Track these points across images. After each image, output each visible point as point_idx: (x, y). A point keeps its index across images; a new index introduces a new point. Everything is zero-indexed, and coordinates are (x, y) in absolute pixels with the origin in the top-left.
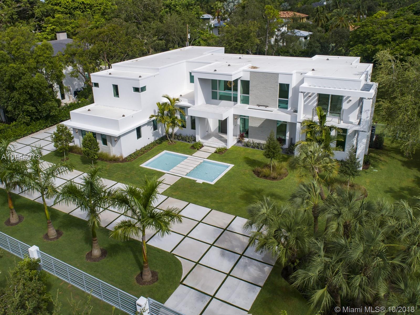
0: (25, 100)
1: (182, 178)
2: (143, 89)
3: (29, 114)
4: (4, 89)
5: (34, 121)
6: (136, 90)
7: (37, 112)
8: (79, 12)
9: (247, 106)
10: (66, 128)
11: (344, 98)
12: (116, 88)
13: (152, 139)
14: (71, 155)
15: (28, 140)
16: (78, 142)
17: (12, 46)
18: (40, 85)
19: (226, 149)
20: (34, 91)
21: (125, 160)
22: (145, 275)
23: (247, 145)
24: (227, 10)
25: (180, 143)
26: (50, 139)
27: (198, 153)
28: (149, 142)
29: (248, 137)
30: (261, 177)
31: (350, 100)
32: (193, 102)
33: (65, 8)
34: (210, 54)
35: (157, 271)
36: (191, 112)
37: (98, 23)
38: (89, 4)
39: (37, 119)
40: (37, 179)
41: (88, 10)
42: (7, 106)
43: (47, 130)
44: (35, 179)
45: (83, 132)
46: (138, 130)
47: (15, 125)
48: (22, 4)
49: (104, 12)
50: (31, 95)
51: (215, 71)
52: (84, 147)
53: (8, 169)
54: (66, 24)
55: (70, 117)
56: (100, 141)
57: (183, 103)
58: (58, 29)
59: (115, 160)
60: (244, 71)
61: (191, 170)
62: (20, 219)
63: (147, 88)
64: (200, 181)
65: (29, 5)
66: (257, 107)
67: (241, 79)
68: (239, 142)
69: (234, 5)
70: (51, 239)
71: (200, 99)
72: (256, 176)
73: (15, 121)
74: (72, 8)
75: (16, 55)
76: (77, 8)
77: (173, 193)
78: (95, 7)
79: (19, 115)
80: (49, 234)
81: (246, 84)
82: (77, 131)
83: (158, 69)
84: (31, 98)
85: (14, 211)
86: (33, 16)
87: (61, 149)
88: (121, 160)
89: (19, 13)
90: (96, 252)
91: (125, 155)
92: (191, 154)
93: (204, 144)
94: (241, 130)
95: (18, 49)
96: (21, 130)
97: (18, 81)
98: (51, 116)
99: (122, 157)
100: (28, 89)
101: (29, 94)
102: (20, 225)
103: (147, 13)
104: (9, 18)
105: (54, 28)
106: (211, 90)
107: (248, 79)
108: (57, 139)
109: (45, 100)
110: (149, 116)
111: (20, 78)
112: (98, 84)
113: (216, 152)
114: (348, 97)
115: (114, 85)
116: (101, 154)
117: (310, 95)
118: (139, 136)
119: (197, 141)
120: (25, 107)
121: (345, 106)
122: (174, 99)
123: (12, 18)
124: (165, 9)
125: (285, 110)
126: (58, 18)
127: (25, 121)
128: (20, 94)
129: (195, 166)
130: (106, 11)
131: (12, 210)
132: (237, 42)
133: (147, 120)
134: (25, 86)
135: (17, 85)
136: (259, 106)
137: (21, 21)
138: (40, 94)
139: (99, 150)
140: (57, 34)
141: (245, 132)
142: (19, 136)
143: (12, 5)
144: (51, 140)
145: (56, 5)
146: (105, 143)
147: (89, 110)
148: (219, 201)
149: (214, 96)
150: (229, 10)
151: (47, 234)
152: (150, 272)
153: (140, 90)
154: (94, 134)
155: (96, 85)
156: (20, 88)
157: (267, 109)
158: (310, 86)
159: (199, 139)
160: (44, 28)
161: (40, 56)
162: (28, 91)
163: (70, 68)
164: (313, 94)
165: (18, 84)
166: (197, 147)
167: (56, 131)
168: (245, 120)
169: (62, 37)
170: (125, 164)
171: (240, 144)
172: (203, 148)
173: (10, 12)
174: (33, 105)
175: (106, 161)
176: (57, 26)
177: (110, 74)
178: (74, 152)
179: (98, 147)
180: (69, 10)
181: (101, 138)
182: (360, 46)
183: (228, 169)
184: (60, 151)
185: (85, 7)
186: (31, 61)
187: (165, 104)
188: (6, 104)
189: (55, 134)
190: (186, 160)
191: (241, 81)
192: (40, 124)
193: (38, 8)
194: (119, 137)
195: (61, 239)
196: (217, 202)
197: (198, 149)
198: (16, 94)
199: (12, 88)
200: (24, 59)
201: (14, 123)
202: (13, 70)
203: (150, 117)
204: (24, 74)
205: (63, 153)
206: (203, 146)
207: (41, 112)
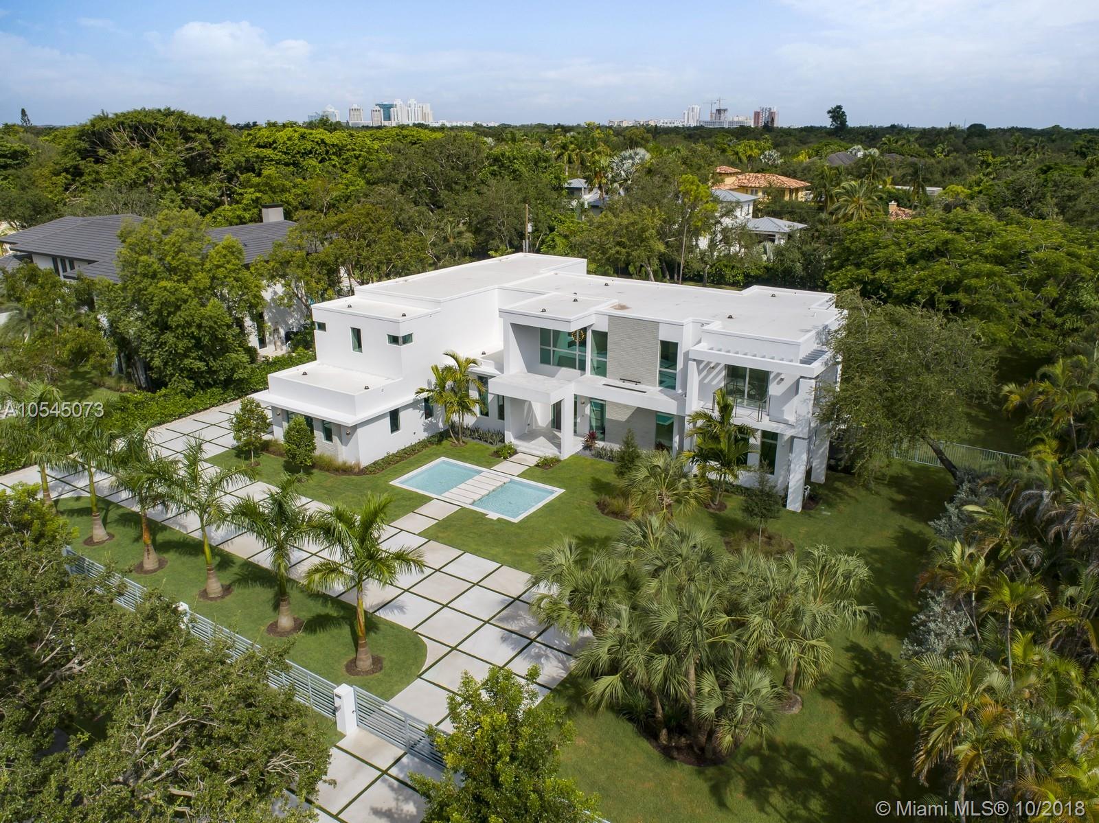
0: (188, 349)
1: (463, 508)
2: (407, 339)
3: (192, 374)
4: (148, 327)
5: (202, 389)
6: (394, 340)
7: (207, 373)
8: (314, 162)
9: (602, 380)
10: (258, 405)
11: (772, 376)
12: (357, 333)
13: (423, 436)
14: (265, 458)
15: (186, 424)
16: (278, 434)
17: (166, 248)
18: (215, 323)
19: (558, 461)
20: (203, 333)
21: (363, 472)
22: (360, 660)
23: (600, 455)
24: (619, 175)
25: (473, 443)
26: (227, 425)
27: (504, 466)
28: (414, 441)
29: (603, 440)
30: (607, 514)
31: (782, 380)
32: (501, 368)
33: (285, 153)
34: (553, 273)
35: (383, 656)
36: (494, 388)
37: (351, 188)
38: (337, 145)
39: (208, 385)
40: (194, 492)
41: (333, 157)
42: (152, 359)
43: (225, 407)
44: (190, 491)
45: (287, 415)
46: (394, 415)
47: (164, 395)
48: (196, 144)
49: (365, 166)
50: (198, 340)
51: (544, 311)
52: (287, 442)
53: (147, 472)
54: (284, 190)
55: (267, 384)
56: (319, 435)
57: (486, 368)
58: (266, 199)
59: (345, 470)
60: (598, 313)
61: (483, 496)
62: (161, 564)
63: (414, 337)
64: (493, 516)
65: (210, 146)
66: (621, 384)
67: (593, 328)
68: (587, 447)
69: (633, 164)
70: (212, 599)
71: (516, 363)
72: (599, 512)
73: (166, 385)
74: (299, 153)
75: (174, 264)
76: (311, 152)
77: (440, 535)
78: (348, 150)
79: (172, 375)
80: (208, 590)
81: (601, 339)
82: (279, 412)
83: (439, 302)
84: (198, 345)
85: (151, 548)
86: (217, 167)
87: (245, 445)
88: (356, 470)
89: (188, 163)
90: (285, 622)
91: (365, 463)
92: (489, 465)
93: (519, 449)
94: (594, 424)
95: (177, 253)
96: (175, 406)
97: (174, 313)
98: (235, 381)
99: (358, 465)
100: (193, 329)
101: (194, 337)
102: (160, 573)
103: (453, 173)
104: (169, 171)
105: (258, 198)
106: (539, 346)
107: (604, 329)
108: (240, 425)
109: (226, 349)
110: (416, 389)
111: (178, 308)
112: (324, 324)
113: (537, 465)
114: (779, 374)
115: (353, 329)
116: (320, 457)
117: (712, 365)
118: (395, 426)
119: (507, 442)
120: (187, 361)
121: (774, 390)
122: (467, 359)
123: (175, 173)
124: (491, 165)
125: (672, 391)
126: (269, 177)
127: (185, 388)
128: (177, 338)
129: (491, 488)
130: (370, 164)
131: (148, 546)
132: (618, 248)
133: (410, 397)
134: (187, 322)
135: (173, 321)
136: (624, 380)
137: (192, 179)
138: (214, 338)
139: (315, 449)
140: (264, 210)
141: (599, 430)
142: (171, 415)
143: (175, 146)
144: (228, 427)
145: (264, 147)
146: (329, 437)
147: (305, 374)
148: (519, 552)
149: (545, 359)
150: (623, 173)
151: (205, 591)
152: (369, 655)
153: (401, 341)
154: (309, 420)
155: (322, 327)
156: (178, 326)
157: (639, 387)
158: (711, 349)
159: (510, 438)
160: (238, 194)
161: (218, 267)
162: (193, 333)
163: (279, 289)
164: (718, 364)
165: (175, 319)
166: (506, 453)
167: (238, 411)
168: (600, 407)
169: (274, 216)
170: (363, 478)
171: (588, 452)
172: (515, 457)
173: (170, 161)
174: (201, 359)
175: (328, 470)
176: (264, 192)
177: (350, 306)
178: (270, 453)
179: (313, 444)
180: (293, 156)
181: (321, 427)
182: (850, 270)
183: (552, 497)
184: (244, 449)
185: (327, 152)
186: (200, 275)
187: (448, 369)
188: (149, 355)
189: (236, 415)
190: (477, 477)
191: (593, 331)
192: (213, 395)
193: (228, 152)
194: (355, 428)
195: (228, 599)
196: (515, 554)
197: (505, 458)
198: (169, 337)
199: (164, 327)
200: (188, 271)
201: (163, 391)
202: (166, 293)
203: (418, 393)
204: (185, 302)
205: (249, 451)
206: (516, 452)
207: (215, 372)
